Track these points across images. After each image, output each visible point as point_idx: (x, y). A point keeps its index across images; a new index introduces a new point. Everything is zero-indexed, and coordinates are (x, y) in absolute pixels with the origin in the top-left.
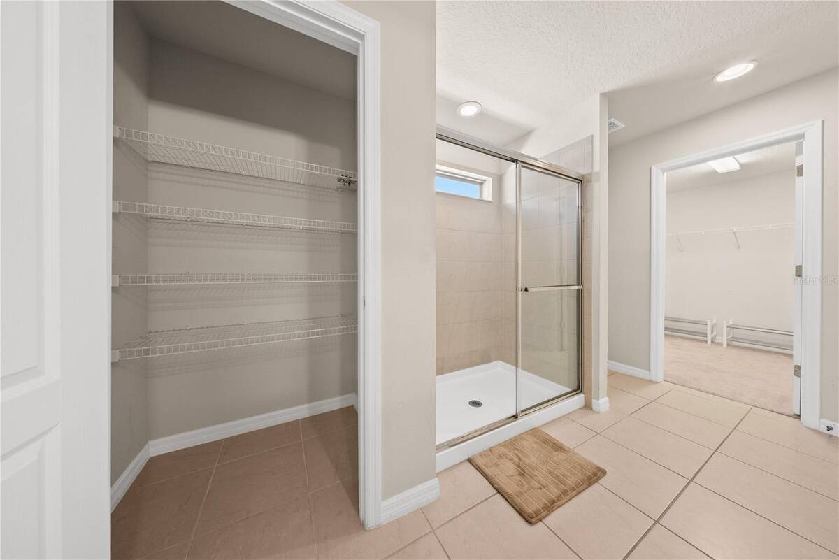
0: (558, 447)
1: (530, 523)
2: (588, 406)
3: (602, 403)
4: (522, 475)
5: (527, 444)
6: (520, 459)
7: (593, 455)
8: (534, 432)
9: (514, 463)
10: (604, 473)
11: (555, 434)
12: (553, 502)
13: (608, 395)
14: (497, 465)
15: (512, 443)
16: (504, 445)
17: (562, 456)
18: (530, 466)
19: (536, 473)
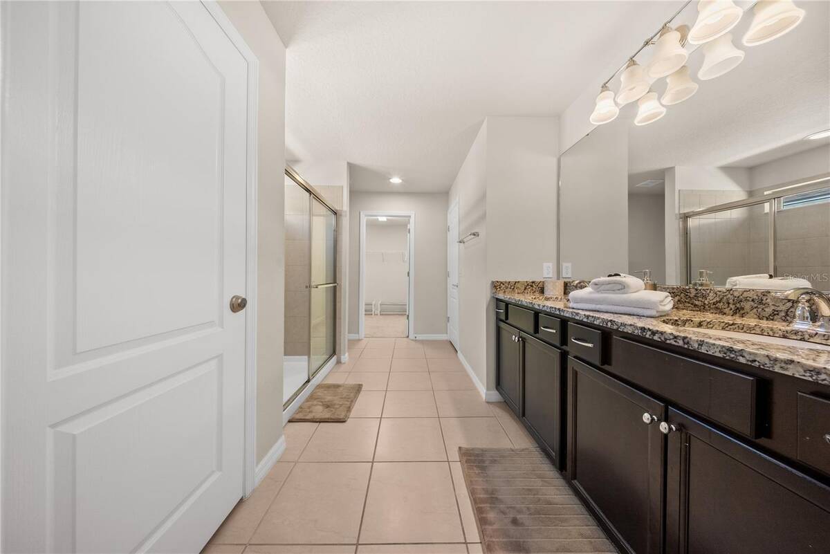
0: (338, 386)
1: (344, 422)
2: (339, 362)
3: (345, 357)
4: (328, 407)
5: (320, 393)
6: (322, 402)
7: (352, 381)
8: (319, 386)
9: (320, 405)
10: (362, 385)
11: (330, 381)
12: (350, 407)
13: (348, 352)
14: (311, 412)
15: (312, 397)
16: (307, 400)
17: (341, 389)
18: (329, 401)
19: (335, 402)
